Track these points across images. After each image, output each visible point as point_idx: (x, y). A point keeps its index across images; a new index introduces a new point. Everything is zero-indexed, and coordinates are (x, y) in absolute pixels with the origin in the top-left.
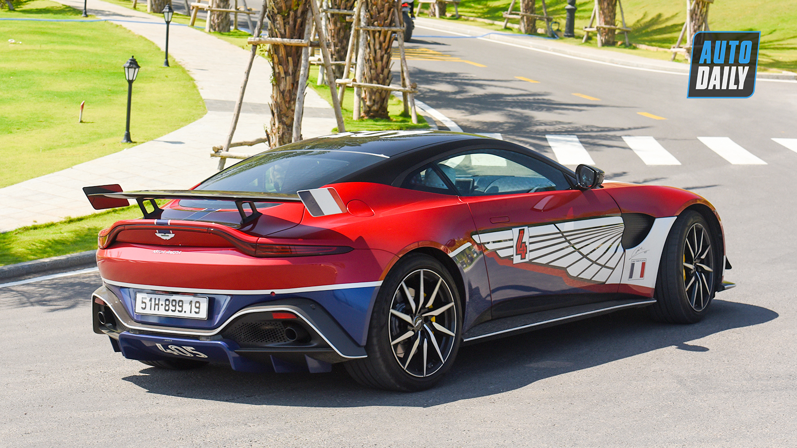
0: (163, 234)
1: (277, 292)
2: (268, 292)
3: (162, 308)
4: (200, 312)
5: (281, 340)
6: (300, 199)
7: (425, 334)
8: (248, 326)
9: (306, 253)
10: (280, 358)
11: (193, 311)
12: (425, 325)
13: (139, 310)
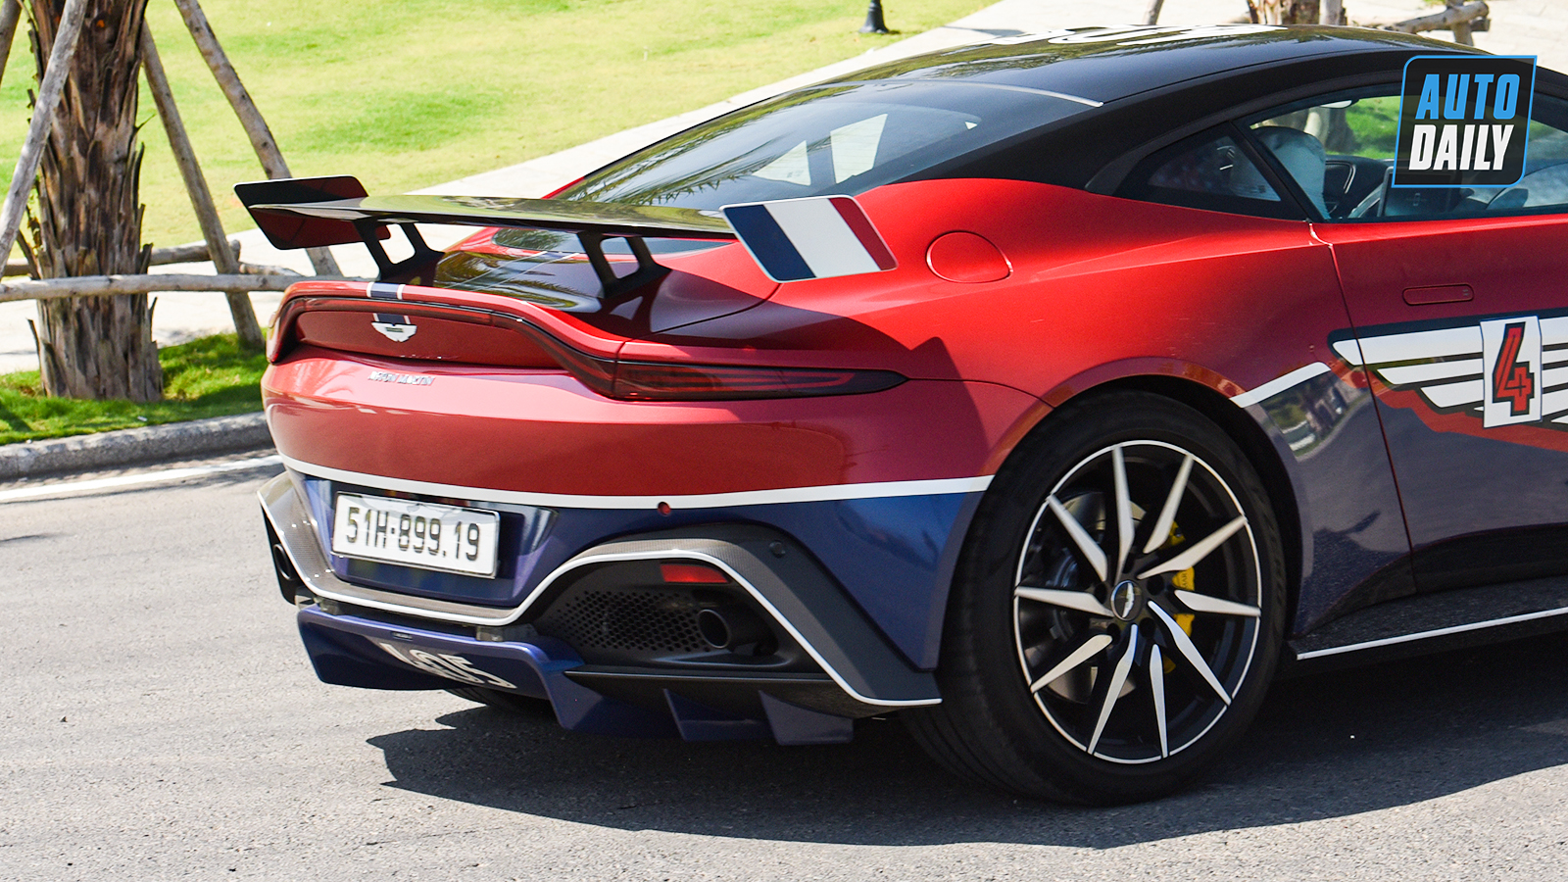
0: (390, 326)
1: (677, 502)
2: (650, 502)
3: (393, 539)
4: (480, 556)
5: (696, 646)
6: (731, 229)
7: (1153, 630)
8: (600, 600)
9: (749, 389)
10: (698, 700)
11: (462, 555)
12: (1151, 604)
13: (341, 545)
